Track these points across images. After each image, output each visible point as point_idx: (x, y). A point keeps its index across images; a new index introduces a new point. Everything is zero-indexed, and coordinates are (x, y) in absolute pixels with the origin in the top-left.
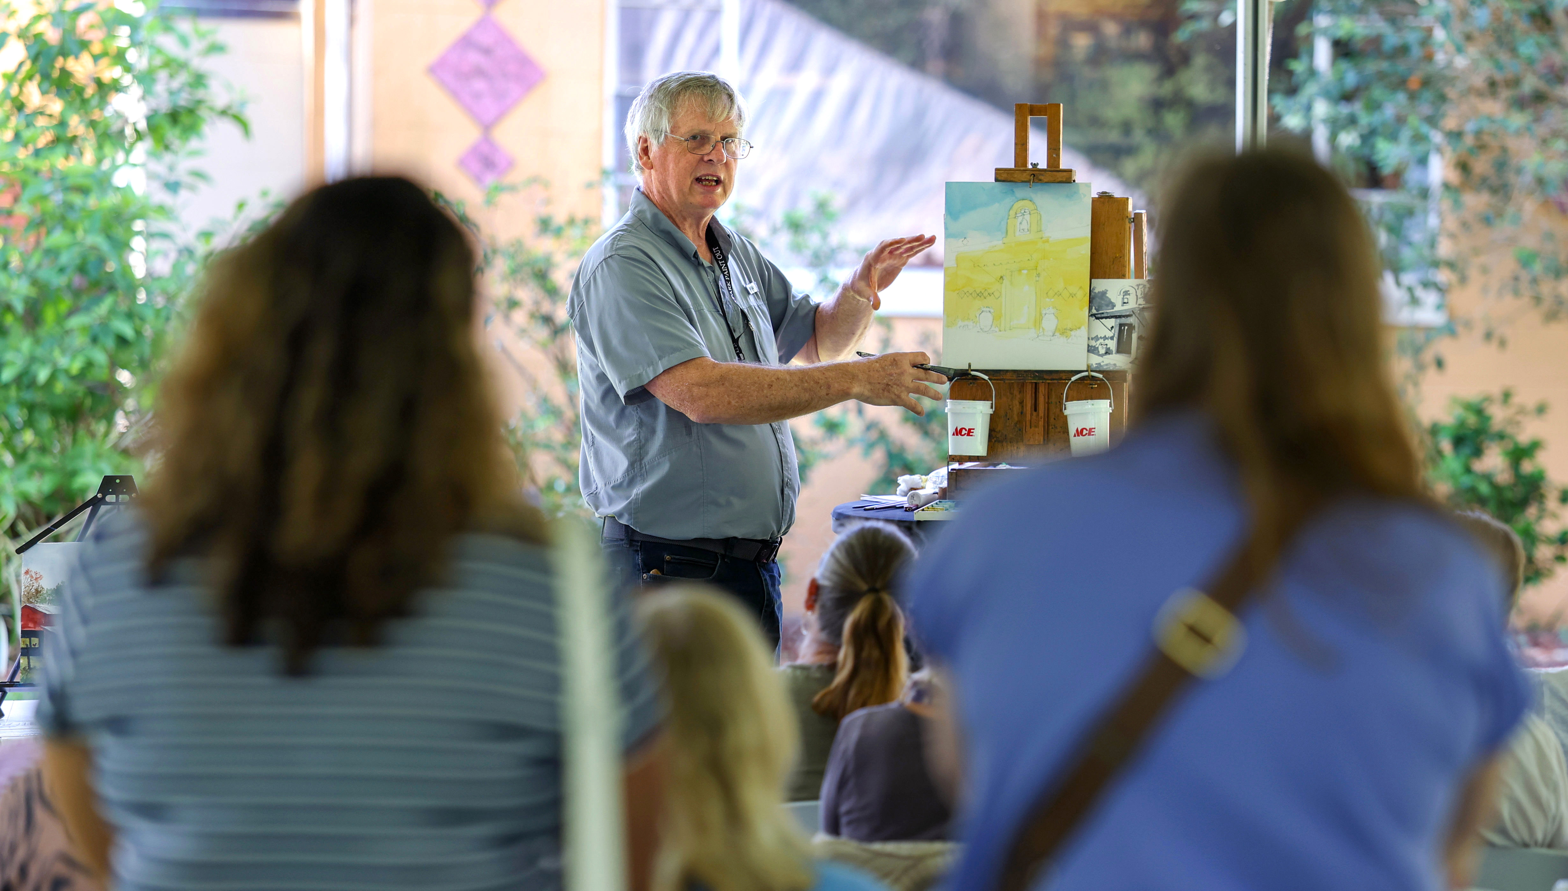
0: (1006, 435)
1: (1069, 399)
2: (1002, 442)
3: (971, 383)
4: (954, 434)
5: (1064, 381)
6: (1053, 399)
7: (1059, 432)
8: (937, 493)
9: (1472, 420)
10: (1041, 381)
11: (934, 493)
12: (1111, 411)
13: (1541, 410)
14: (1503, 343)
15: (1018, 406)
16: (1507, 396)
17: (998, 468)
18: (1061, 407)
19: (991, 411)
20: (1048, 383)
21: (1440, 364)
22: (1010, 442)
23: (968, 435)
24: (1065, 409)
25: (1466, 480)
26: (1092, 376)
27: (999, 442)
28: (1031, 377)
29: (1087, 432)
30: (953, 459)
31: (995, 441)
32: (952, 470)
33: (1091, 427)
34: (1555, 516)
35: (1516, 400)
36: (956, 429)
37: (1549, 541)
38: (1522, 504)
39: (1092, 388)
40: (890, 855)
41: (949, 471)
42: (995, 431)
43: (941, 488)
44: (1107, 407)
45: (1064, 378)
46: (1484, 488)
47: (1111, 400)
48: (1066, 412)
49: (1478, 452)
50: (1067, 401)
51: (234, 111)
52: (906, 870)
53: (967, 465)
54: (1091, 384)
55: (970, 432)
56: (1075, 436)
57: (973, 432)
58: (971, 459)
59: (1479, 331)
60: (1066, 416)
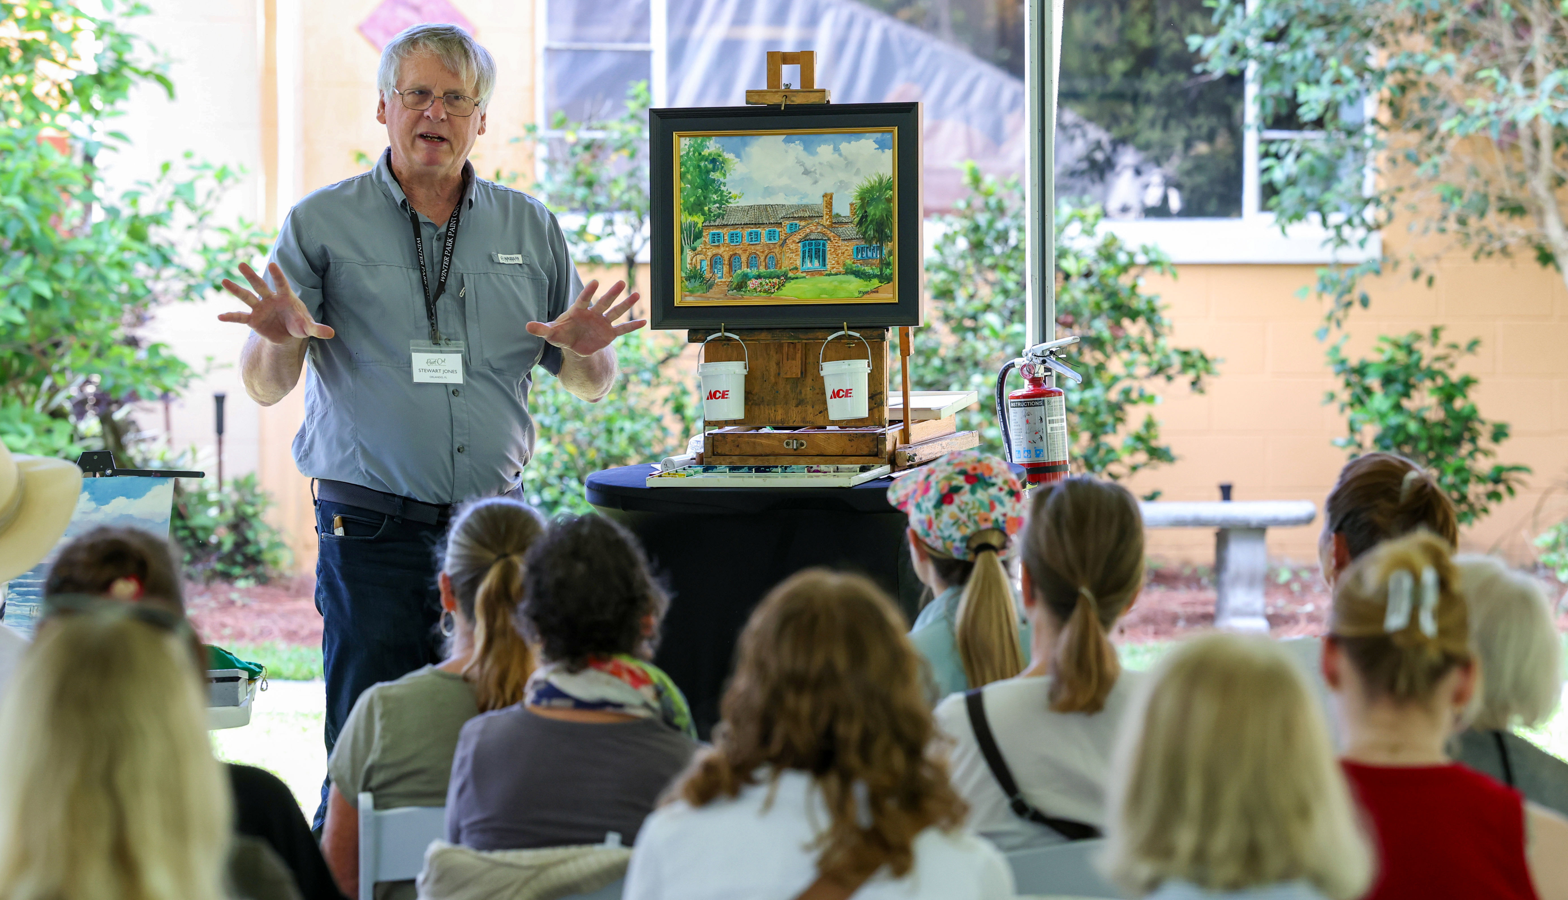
0: (763, 398)
1: (827, 359)
2: (760, 405)
3: (725, 344)
4: (708, 399)
5: (820, 341)
6: (811, 359)
7: (818, 394)
8: (694, 459)
9: (1401, 356)
10: (797, 341)
11: (691, 459)
12: (870, 372)
13: (1473, 345)
14: (1430, 281)
15: (775, 367)
16: (1436, 333)
17: (761, 431)
18: (818, 368)
19: (745, 372)
20: (806, 343)
21: (1365, 302)
22: (768, 405)
23: (723, 397)
24: (822, 370)
25: (1395, 420)
26: (849, 335)
27: (756, 404)
28: (786, 337)
29: (844, 393)
30: (710, 423)
31: (752, 404)
32: (708, 434)
33: (848, 388)
34: (1486, 453)
35: (1446, 337)
36: (710, 393)
37: (1481, 479)
38: (1457, 441)
39: (849, 347)
40: (510, 865)
41: (706, 435)
42: (751, 394)
43: (698, 453)
44: (865, 367)
45: (820, 337)
46: (1413, 427)
47: (869, 359)
48: (822, 373)
49: (1407, 390)
50: (824, 360)
51: (158, 71)
52: (527, 882)
53: (727, 429)
54: (848, 344)
55: (724, 395)
56: (831, 398)
57: (727, 394)
58: (727, 423)
59: (1406, 269)
60: (823, 377)
